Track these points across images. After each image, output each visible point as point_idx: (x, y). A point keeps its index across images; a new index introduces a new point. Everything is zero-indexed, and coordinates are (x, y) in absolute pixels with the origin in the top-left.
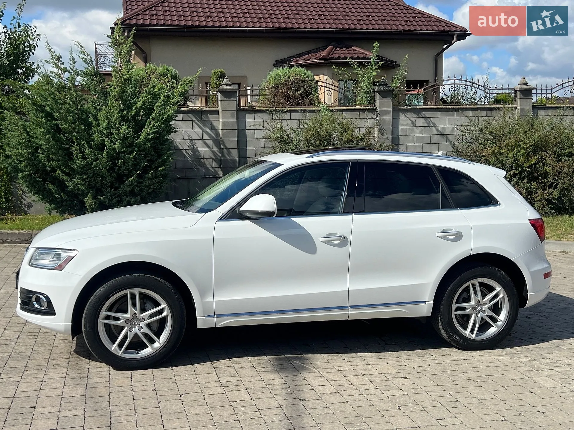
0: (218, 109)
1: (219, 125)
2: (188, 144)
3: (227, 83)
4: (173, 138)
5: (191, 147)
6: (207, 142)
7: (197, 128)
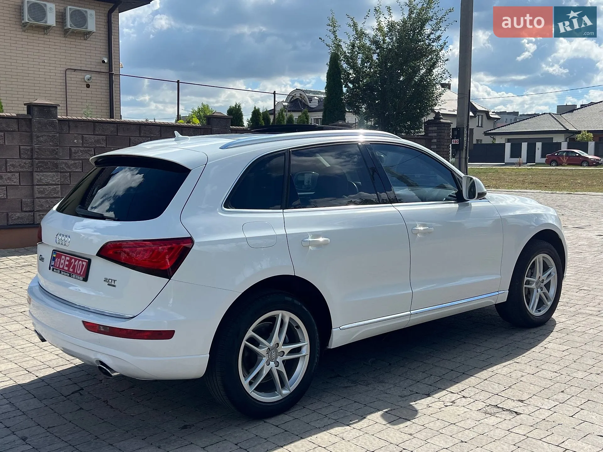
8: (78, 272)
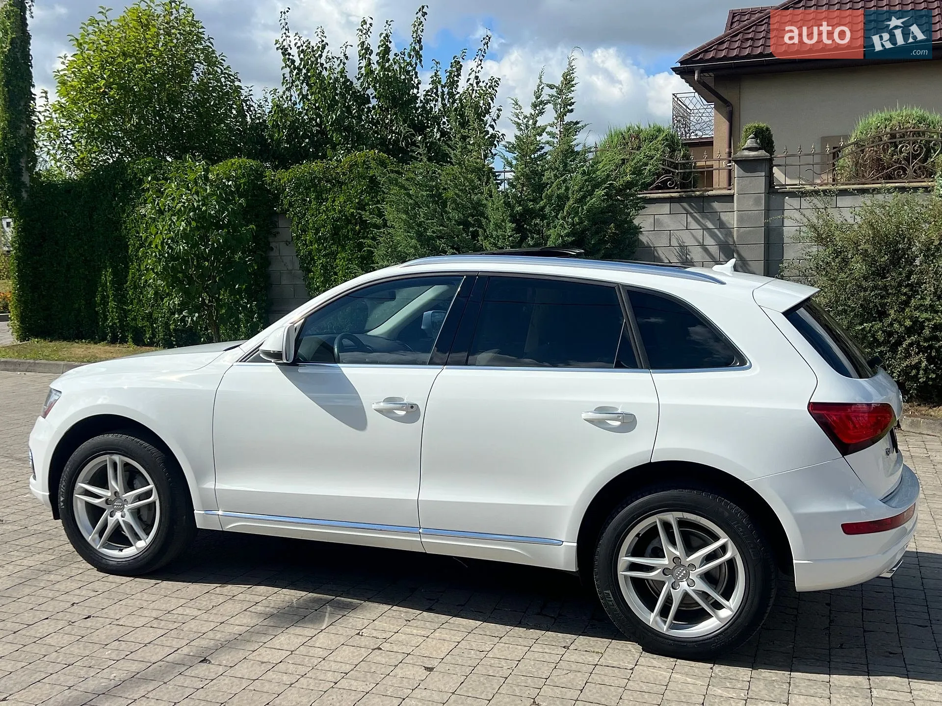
0: (732, 192)
1: (732, 219)
2: (677, 254)
3: (750, 145)
4: (652, 243)
5: (682, 258)
6: (710, 250)
7: (693, 225)
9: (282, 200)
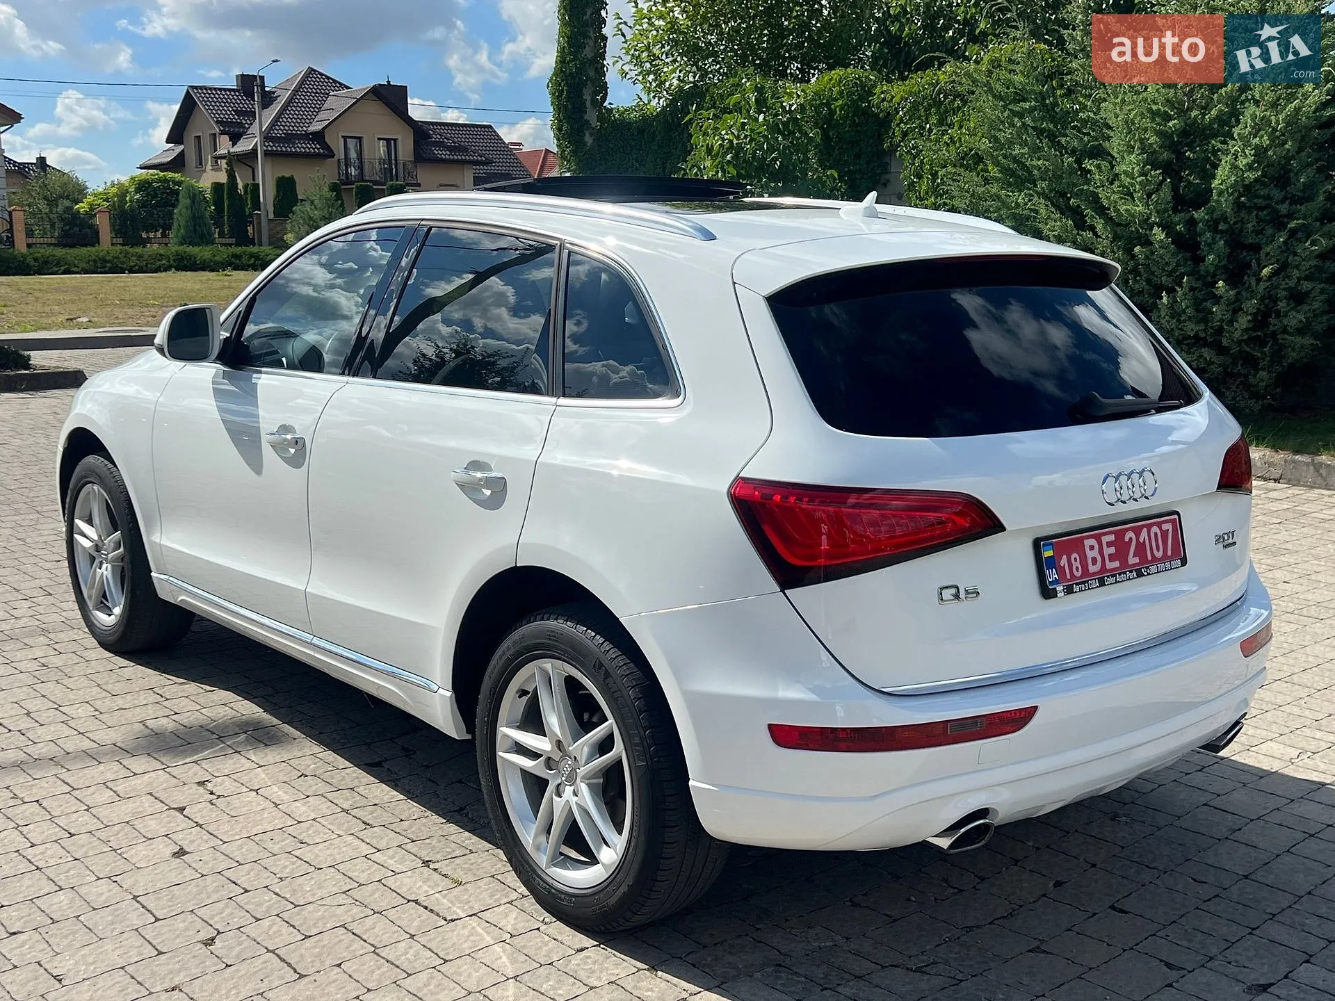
8: (1159, 554)
9: (894, 130)
